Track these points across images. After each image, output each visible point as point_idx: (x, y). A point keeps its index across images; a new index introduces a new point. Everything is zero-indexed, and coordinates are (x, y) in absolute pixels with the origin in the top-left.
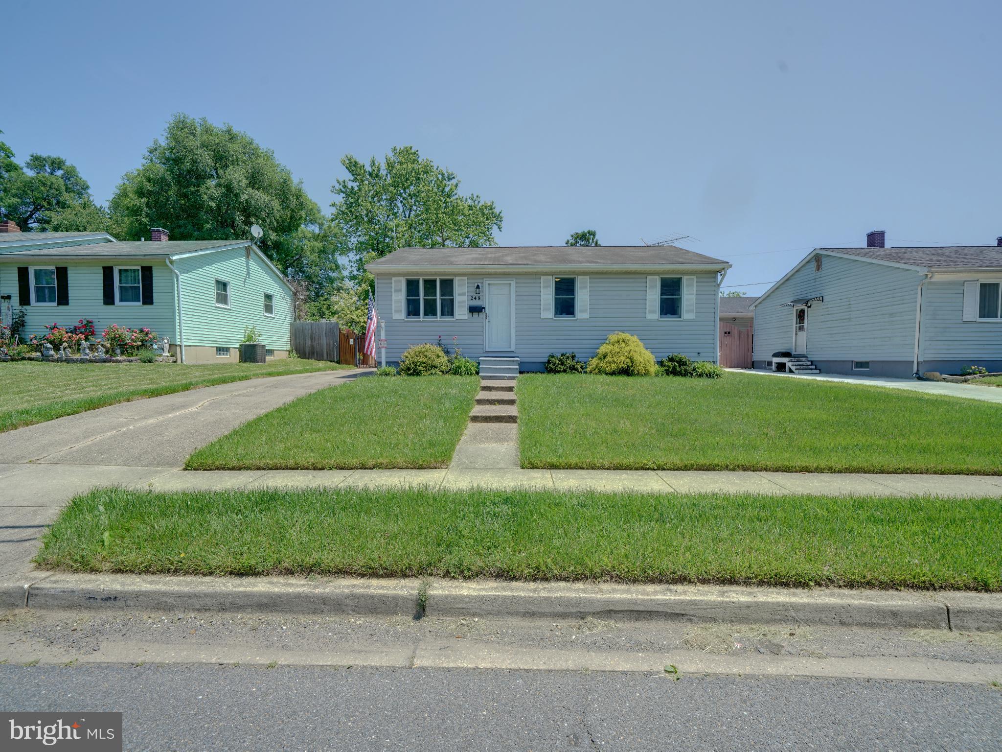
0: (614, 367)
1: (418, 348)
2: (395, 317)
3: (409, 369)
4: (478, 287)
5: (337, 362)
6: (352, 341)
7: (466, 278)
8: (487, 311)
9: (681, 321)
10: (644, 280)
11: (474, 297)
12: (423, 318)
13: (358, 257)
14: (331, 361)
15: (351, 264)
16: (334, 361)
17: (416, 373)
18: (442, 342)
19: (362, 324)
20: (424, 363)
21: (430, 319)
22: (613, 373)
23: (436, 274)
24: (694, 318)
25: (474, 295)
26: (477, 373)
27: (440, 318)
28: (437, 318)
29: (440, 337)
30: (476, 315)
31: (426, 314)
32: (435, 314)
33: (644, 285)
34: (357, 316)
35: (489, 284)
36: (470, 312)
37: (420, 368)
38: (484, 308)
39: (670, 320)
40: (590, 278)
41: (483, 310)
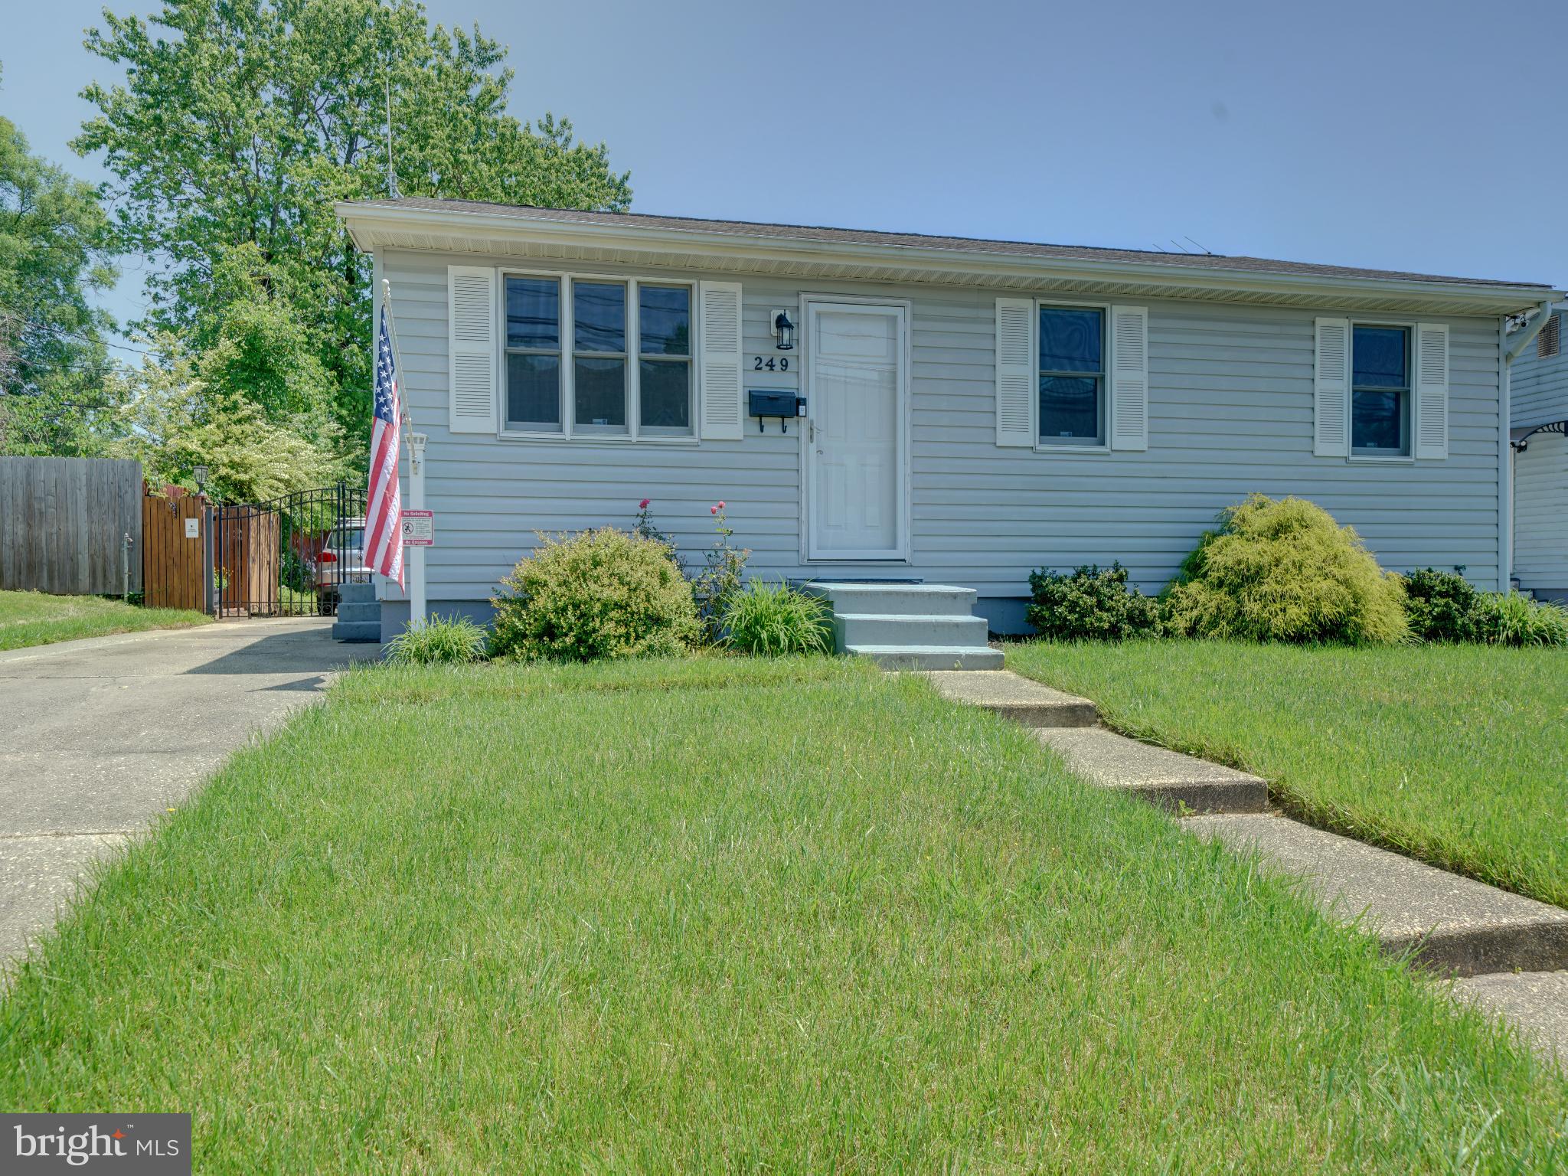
0: (1297, 614)
1: (578, 549)
2: (460, 424)
3: (550, 631)
4: (782, 322)
5: (134, 601)
6: (192, 528)
7: (736, 287)
8: (812, 415)
9: (1410, 465)
10: (1308, 331)
11: (765, 360)
12: (574, 431)
13: (183, 267)
14: (108, 597)
15: (153, 291)
16: (119, 597)
17: (588, 650)
18: (655, 523)
19: (223, 471)
20: (618, 606)
21: (600, 433)
22: (1298, 638)
23: (625, 264)
24: (1446, 457)
25: (768, 351)
26: (833, 643)
27: (641, 433)
28: (627, 432)
29: (644, 505)
30: (772, 425)
31: (583, 416)
32: (615, 416)
33: (1308, 345)
34: (203, 444)
35: (819, 315)
36: (752, 415)
37: (609, 628)
38: (800, 402)
39: (1379, 461)
40: (1151, 316)
41: (802, 408)
